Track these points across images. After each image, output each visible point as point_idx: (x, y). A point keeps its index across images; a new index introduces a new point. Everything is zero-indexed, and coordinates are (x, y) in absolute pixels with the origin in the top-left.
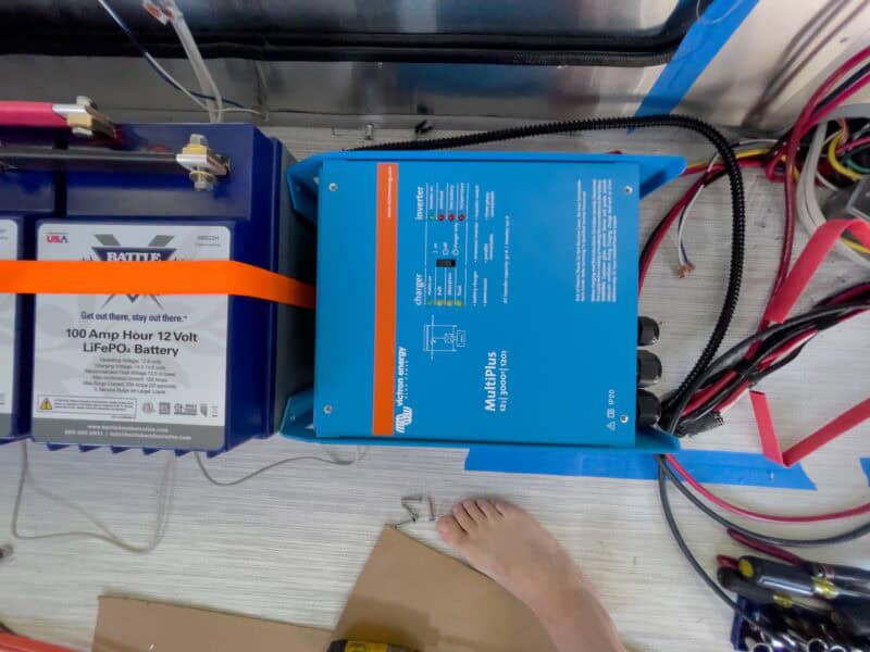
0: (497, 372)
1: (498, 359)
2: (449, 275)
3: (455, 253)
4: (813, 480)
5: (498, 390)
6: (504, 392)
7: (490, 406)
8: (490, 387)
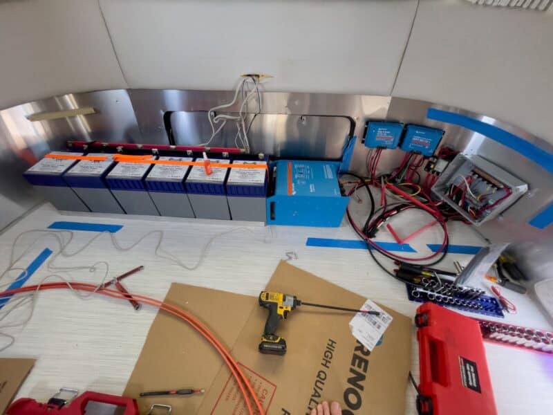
0: (312, 187)
4: (415, 250)
6: (314, 190)
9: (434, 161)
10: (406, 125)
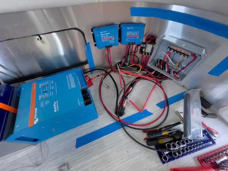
0: (56, 105)
1: (56, 102)
2: (46, 93)
3: (47, 90)
4: (152, 112)
5: (56, 107)
6: (58, 107)
7: (55, 111)
8: (55, 108)
9: (144, 46)
10: (120, 25)
